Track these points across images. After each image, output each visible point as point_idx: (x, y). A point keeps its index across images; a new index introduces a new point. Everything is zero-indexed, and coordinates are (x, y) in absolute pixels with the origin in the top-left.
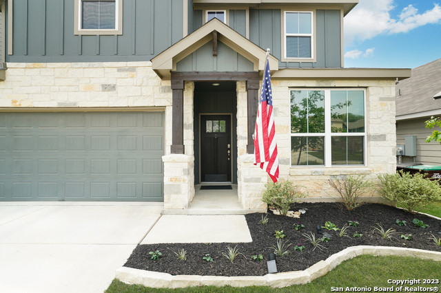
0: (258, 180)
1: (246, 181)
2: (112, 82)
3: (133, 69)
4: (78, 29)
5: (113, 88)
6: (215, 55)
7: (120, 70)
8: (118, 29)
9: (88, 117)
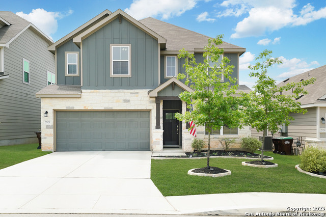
0: (190, 139)
1: (185, 140)
2: (128, 99)
3: (137, 93)
4: (112, 75)
5: (129, 101)
6: (173, 90)
7: (131, 93)
8: (129, 75)
9: (115, 113)
